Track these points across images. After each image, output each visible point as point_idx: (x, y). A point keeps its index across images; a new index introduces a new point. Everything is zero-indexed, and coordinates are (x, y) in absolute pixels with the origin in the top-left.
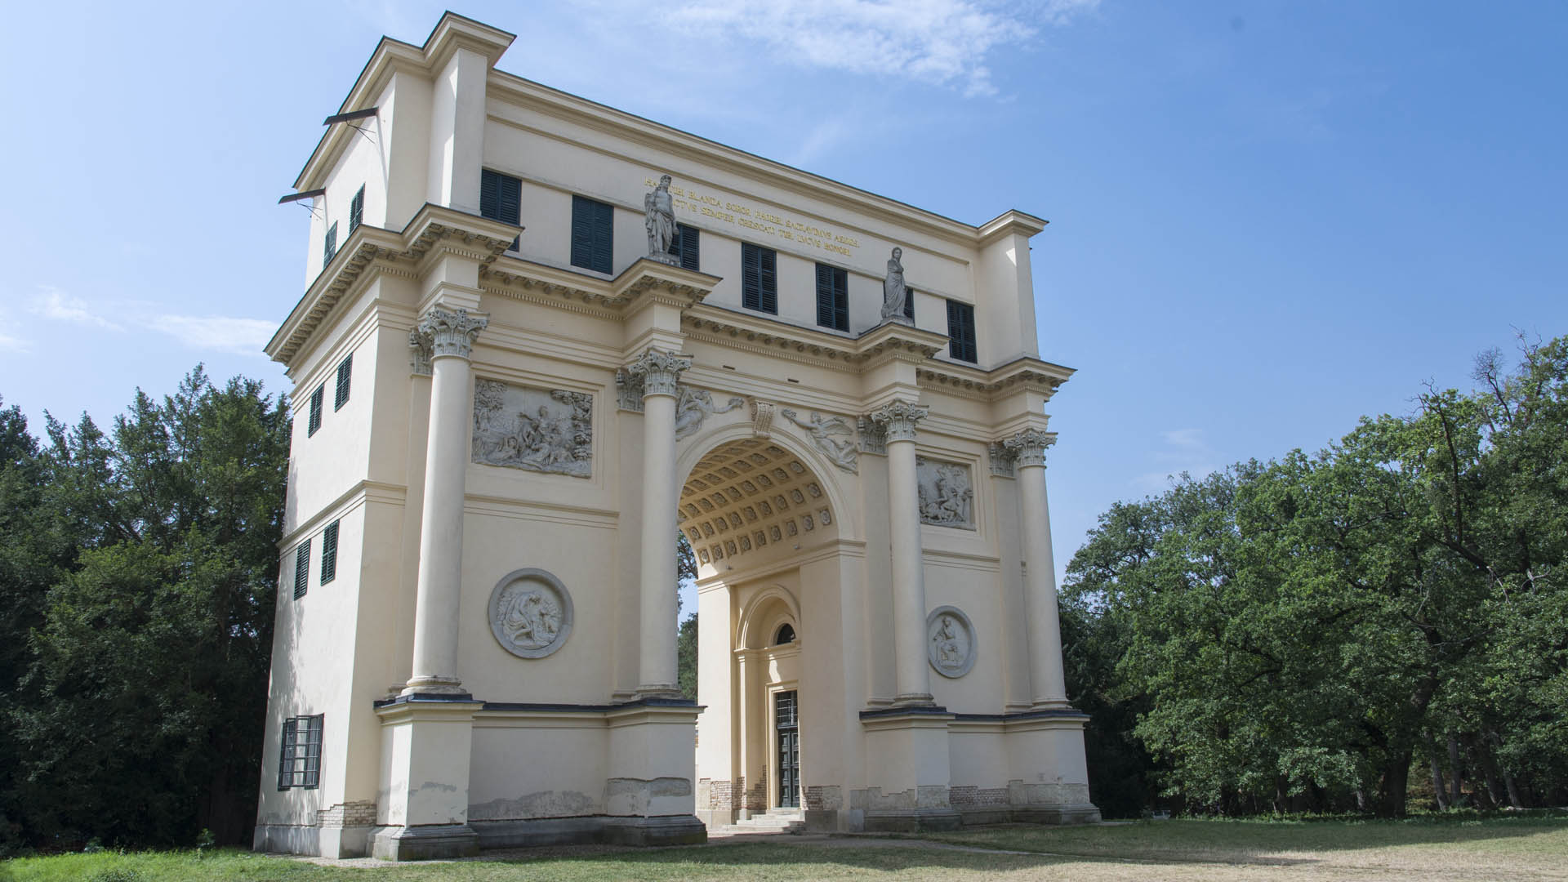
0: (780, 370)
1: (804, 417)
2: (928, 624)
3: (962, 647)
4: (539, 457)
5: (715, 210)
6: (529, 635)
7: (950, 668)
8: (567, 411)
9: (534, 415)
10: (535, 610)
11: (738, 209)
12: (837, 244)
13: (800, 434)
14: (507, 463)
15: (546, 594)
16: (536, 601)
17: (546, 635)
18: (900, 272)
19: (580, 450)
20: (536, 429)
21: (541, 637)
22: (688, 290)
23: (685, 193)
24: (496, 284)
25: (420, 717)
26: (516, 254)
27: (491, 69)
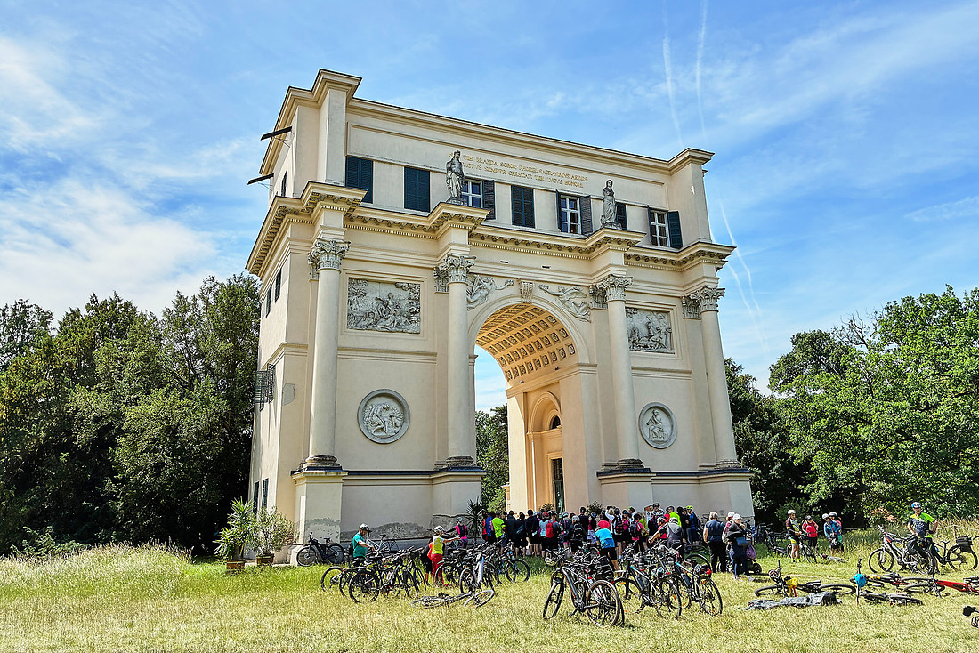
0: (538, 261)
1: (554, 289)
2: (643, 414)
3: (667, 430)
5: (493, 167)
6: (383, 430)
7: (659, 442)
8: (405, 294)
9: (386, 298)
10: (386, 414)
11: (508, 166)
12: (573, 181)
14: (369, 327)
15: (394, 405)
16: (387, 409)
17: (394, 429)
18: (612, 194)
19: (413, 317)
20: (386, 307)
21: (390, 430)
22: (471, 219)
23: (475, 159)
24: (356, 223)
25: (311, 480)
26: (370, 205)
27: (350, 98)
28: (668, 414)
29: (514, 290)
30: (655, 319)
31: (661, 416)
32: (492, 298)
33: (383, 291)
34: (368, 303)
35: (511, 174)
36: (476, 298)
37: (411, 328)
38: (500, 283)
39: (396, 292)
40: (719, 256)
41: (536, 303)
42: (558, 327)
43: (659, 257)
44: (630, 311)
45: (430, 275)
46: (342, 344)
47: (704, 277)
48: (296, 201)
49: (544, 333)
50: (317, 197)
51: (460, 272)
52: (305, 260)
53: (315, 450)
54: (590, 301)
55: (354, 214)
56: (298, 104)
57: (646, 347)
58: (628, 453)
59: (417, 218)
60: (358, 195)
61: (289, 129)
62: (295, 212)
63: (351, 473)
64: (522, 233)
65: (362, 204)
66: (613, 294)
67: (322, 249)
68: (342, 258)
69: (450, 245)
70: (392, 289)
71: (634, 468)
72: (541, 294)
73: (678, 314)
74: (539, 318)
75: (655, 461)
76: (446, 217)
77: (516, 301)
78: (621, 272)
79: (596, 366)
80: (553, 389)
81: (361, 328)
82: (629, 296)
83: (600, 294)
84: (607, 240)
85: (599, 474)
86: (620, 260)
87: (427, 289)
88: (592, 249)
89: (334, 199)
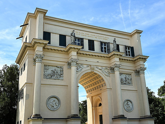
0: (95, 60)
1: (100, 68)
2: (124, 102)
3: (131, 107)
4: (55, 77)
5: (83, 35)
6: (53, 107)
7: (129, 110)
8: (59, 69)
9: (54, 70)
10: (54, 102)
11: (87, 34)
12: (105, 38)
13: (99, 71)
14: (49, 78)
15: (56, 100)
16: (54, 101)
17: (56, 107)
18: (115, 42)
19: (61, 76)
20: (54, 73)
21: (55, 107)
22: (77, 49)
23: (78, 32)
24: (46, 50)
25: (33, 121)
26: (50, 45)
27: (44, 16)
28: (131, 102)
29: (89, 68)
30: (127, 76)
31: (129, 103)
32: (83, 70)
33: (53, 68)
34: (49, 72)
35: (88, 36)
36: (79, 70)
37: (61, 78)
38: (85, 66)
39: (57, 69)
40: (144, 59)
41: (95, 72)
42: (101, 78)
43: (128, 59)
44: (121, 74)
45: (66, 64)
46: (42, 83)
47: (141, 65)
48: (30, 44)
49: (97, 80)
50: (36, 43)
51: (75, 63)
52: (32, 60)
53: (34, 113)
54: (110, 71)
55: (46, 47)
56: (30, 17)
57: (125, 84)
58: (121, 113)
59: (62, 48)
60: (46, 42)
61: (28, 24)
62: (29, 47)
63: (45, 119)
64: (91, 53)
65: (48, 44)
66: (116, 69)
67: (37, 57)
68: (42, 59)
69: (72, 56)
70: (56, 68)
71: (122, 117)
72: (96, 69)
73: (133, 74)
74: (96, 76)
75: (128, 115)
76: (71, 48)
77: (90, 71)
78: (118, 63)
79: (111, 89)
80: (100, 95)
81: (47, 79)
82: (120, 70)
83: (112, 69)
84: (114, 54)
85: (112, 119)
86: (118, 60)
87: (65, 68)
88: (110, 57)
89: (40, 43)
